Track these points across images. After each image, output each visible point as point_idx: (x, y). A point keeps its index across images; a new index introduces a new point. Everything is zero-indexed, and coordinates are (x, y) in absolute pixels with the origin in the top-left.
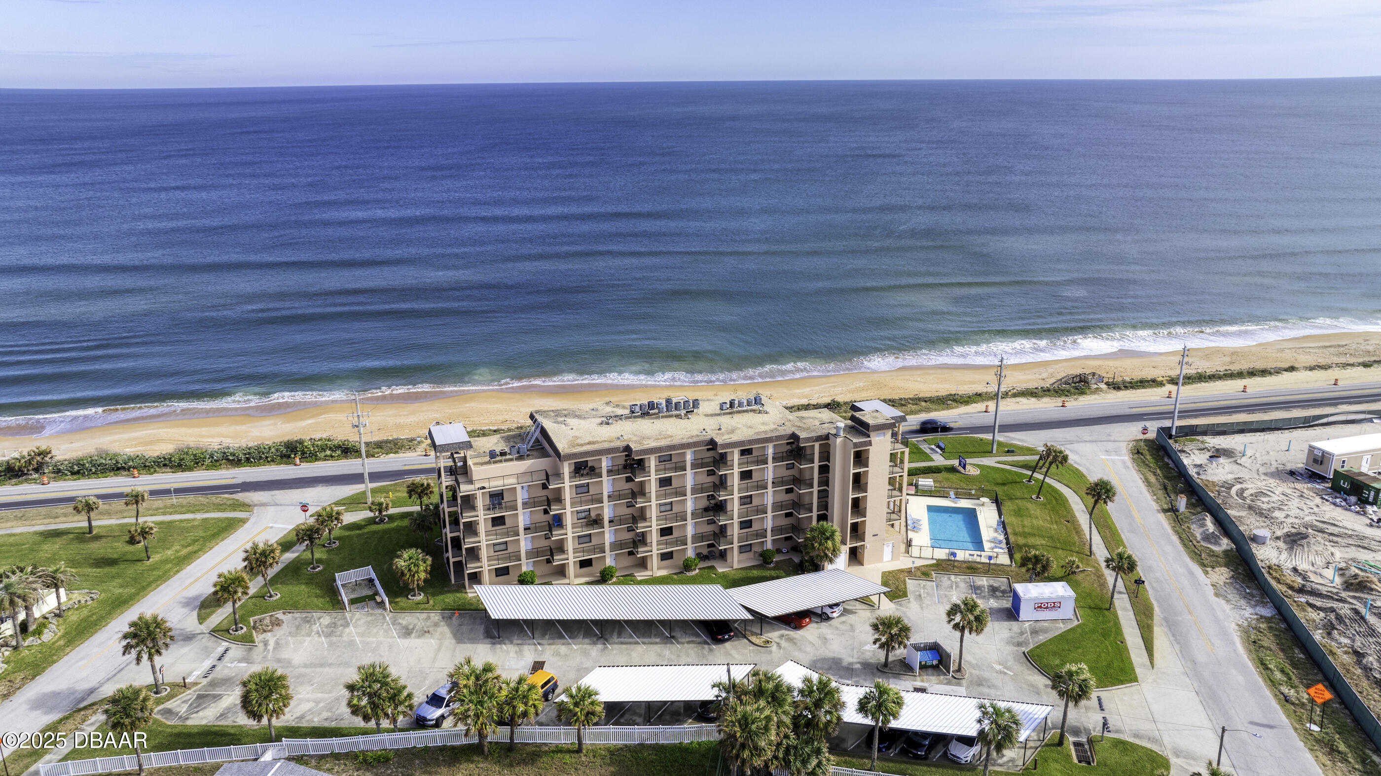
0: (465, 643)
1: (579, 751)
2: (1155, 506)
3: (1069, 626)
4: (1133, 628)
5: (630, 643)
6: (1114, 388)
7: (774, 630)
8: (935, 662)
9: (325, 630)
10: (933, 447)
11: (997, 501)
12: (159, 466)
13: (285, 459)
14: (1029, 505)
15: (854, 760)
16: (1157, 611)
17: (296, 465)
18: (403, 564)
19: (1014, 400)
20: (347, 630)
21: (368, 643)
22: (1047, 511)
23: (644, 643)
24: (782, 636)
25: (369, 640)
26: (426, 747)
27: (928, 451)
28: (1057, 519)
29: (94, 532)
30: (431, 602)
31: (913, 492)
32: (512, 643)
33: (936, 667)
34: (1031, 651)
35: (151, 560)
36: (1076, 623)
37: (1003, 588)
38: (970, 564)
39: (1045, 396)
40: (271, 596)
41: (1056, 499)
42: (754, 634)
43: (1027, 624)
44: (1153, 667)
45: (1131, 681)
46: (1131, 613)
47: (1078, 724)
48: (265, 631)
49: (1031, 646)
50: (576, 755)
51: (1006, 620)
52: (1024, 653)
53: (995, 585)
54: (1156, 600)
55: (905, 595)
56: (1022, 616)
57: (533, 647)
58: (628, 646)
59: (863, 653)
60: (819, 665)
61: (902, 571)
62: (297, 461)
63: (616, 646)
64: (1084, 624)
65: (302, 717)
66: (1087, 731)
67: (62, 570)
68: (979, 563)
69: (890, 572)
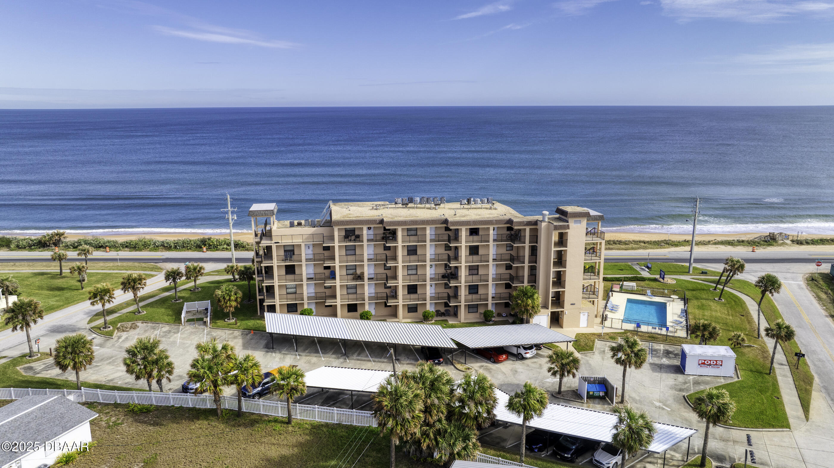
0: (248, 349)
1: (289, 422)
2: (824, 313)
3: (729, 381)
4: (790, 389)
5: (364, 360)
6: (798, 243)
7: (477, 362)
8: (602, 394)
9: (162, 334)
10: (643, 267)
11: (685, 300)
12: (123, 248)
13: (198, 249)
14: (711, 303)
15: (508, 455)
16: (817, 380)
17: (203, 252)
18: (220, 293)
19: (714, 246)
20: (176, 335)
21: (184, 344)
22: (725, 308)
23: (374, 361)
24: (481, 367)
25: (186, 342)
26: (181, 407)
27: (638, 269)
28: (734, 314)
29: (63, 275)
30: (238, 324)
31: (618, 290)
32: (280, 353)
33: (602, 399)
34: (690, 395)
35: (84, 290)
36: (736, 380)
37: (676, 352)
38: (651, 335)
39: (740, 245)
40: (140, 313)
41: (735, 301)
42: (459, 363)
43: (691, 377)
44: (807, 419)
45: (782, 427)
46: (791, 380)
47: (723, 453)
48: (124, 331)
49: (692, 392)
50: (285, 426)
51: (673, 373)
52: (684, 397)
53: (670, 350)
54: (816, 373)
55: (591, 349)
56: (688, 371)
57: (294, 356)
58: (362, 362)
59: (543, 383)
60: (504, 388)
61: (594, 334)
62: (205, 249)
63: (353, 361)
64: (742, 381)
65: (112, 380)
66: (732, 460)
67: (10, 279)
68: (660, 335)
69: (583, 334)
